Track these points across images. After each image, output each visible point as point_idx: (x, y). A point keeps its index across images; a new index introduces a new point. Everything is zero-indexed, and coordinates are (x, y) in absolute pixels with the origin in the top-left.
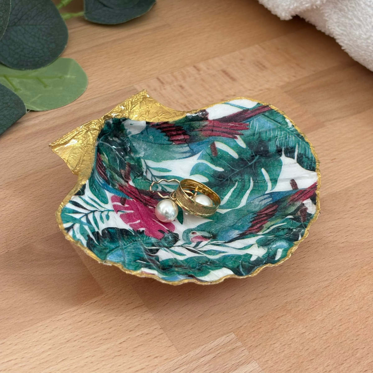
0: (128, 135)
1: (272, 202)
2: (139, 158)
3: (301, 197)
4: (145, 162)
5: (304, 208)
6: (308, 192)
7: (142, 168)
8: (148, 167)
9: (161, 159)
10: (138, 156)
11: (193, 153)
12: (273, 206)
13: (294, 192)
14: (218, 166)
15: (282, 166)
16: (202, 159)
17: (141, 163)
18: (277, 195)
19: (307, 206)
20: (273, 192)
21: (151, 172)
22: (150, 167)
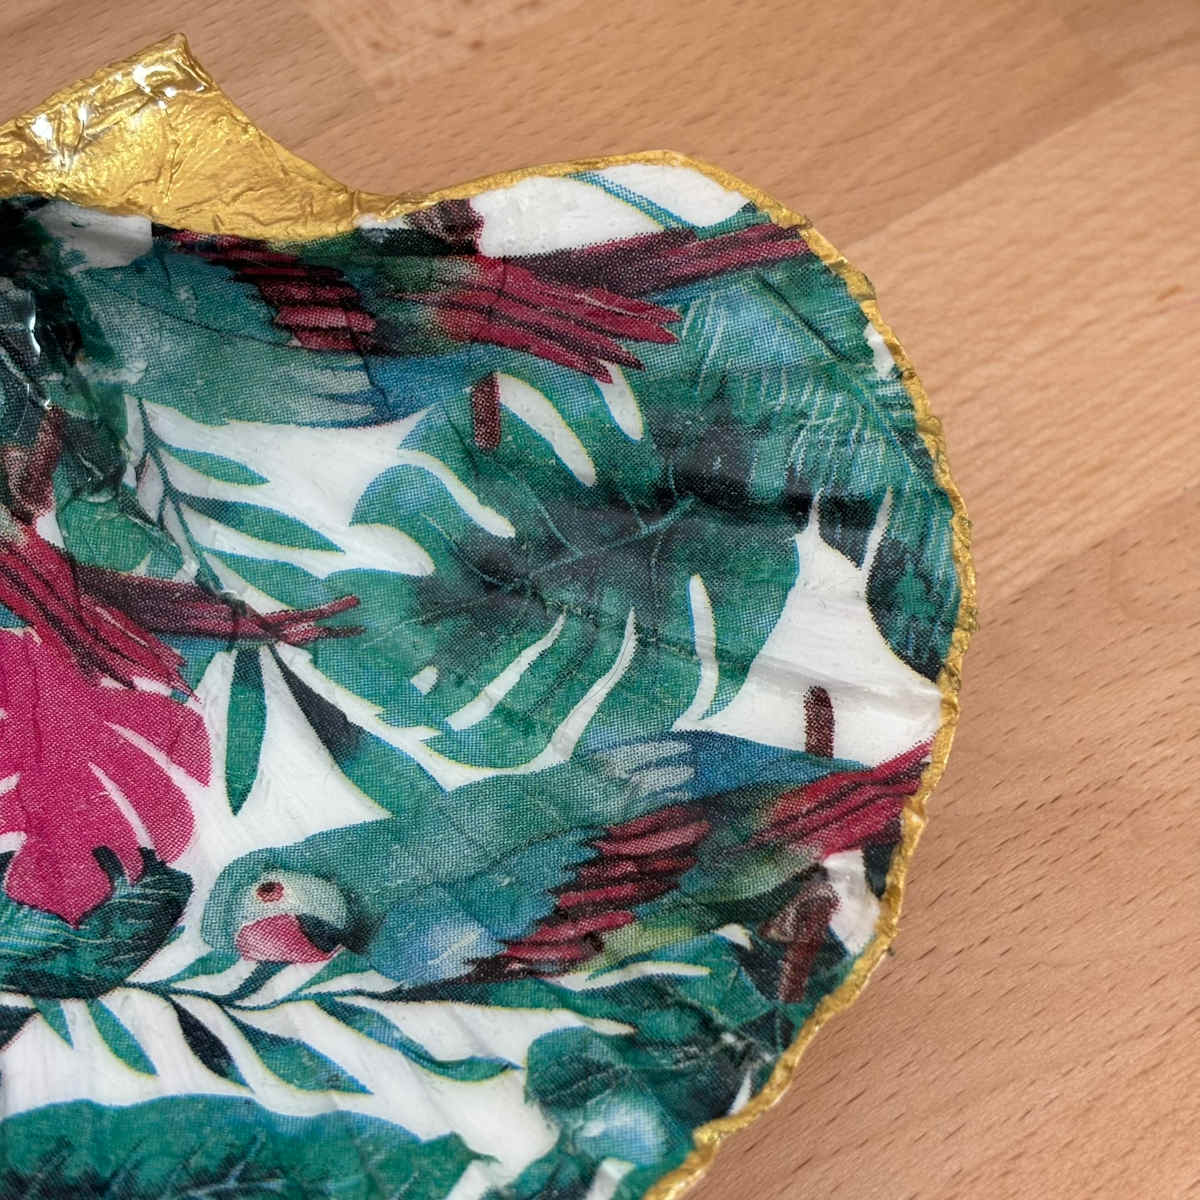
0: (68, 266)
1: (686, 796)
2: (118, 390)
3: (825, 825)
4: (143, 413)
5: (822, 892)
6: (864, 805)
7: (122, 447)
8: (152, 442)
9: (224, 410)
10: (110, 378)
11: (385, 409)
12: (685, 824)
13: (801, 776)
14: (493, 506)
15: (791, 595)
16: (423, 449)
17: (124, 417)
18: (725, 757)
19: (840, 888)
20: (710, 735)
21: (164, 473)
22: (163, 444)
